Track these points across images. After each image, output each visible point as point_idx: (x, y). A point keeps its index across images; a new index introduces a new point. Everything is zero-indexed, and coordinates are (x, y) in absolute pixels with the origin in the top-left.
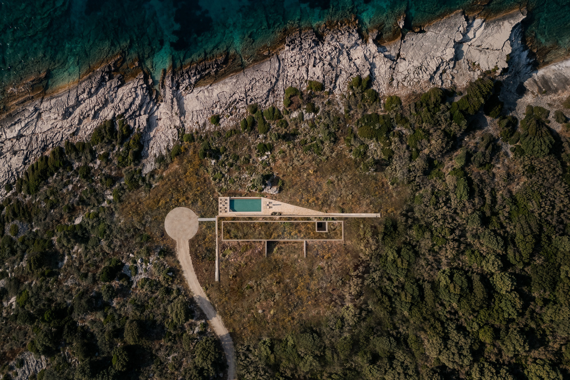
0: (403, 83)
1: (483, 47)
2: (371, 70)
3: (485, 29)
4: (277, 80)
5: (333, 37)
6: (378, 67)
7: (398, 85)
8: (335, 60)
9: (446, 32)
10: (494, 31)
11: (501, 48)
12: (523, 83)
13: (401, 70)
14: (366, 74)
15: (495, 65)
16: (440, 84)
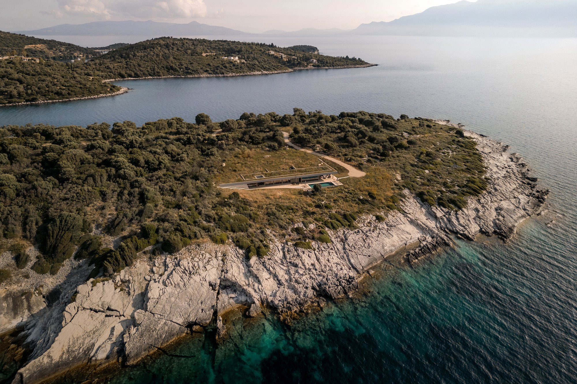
0: (211, 257)
1: (104, 314)
2: (248, 266)
3: (93, 345)
4: (344, 248)
5: (304, 295)
6: (241, 274)
7: (216, 255)
8: (292, 272)
9: (157, 323)
10: (79, 342)
11: (80, 311)
12: (47, 306)
13: (214, 270)
14: (254, 260)
15: (94, 288)
16: (168, 259)
